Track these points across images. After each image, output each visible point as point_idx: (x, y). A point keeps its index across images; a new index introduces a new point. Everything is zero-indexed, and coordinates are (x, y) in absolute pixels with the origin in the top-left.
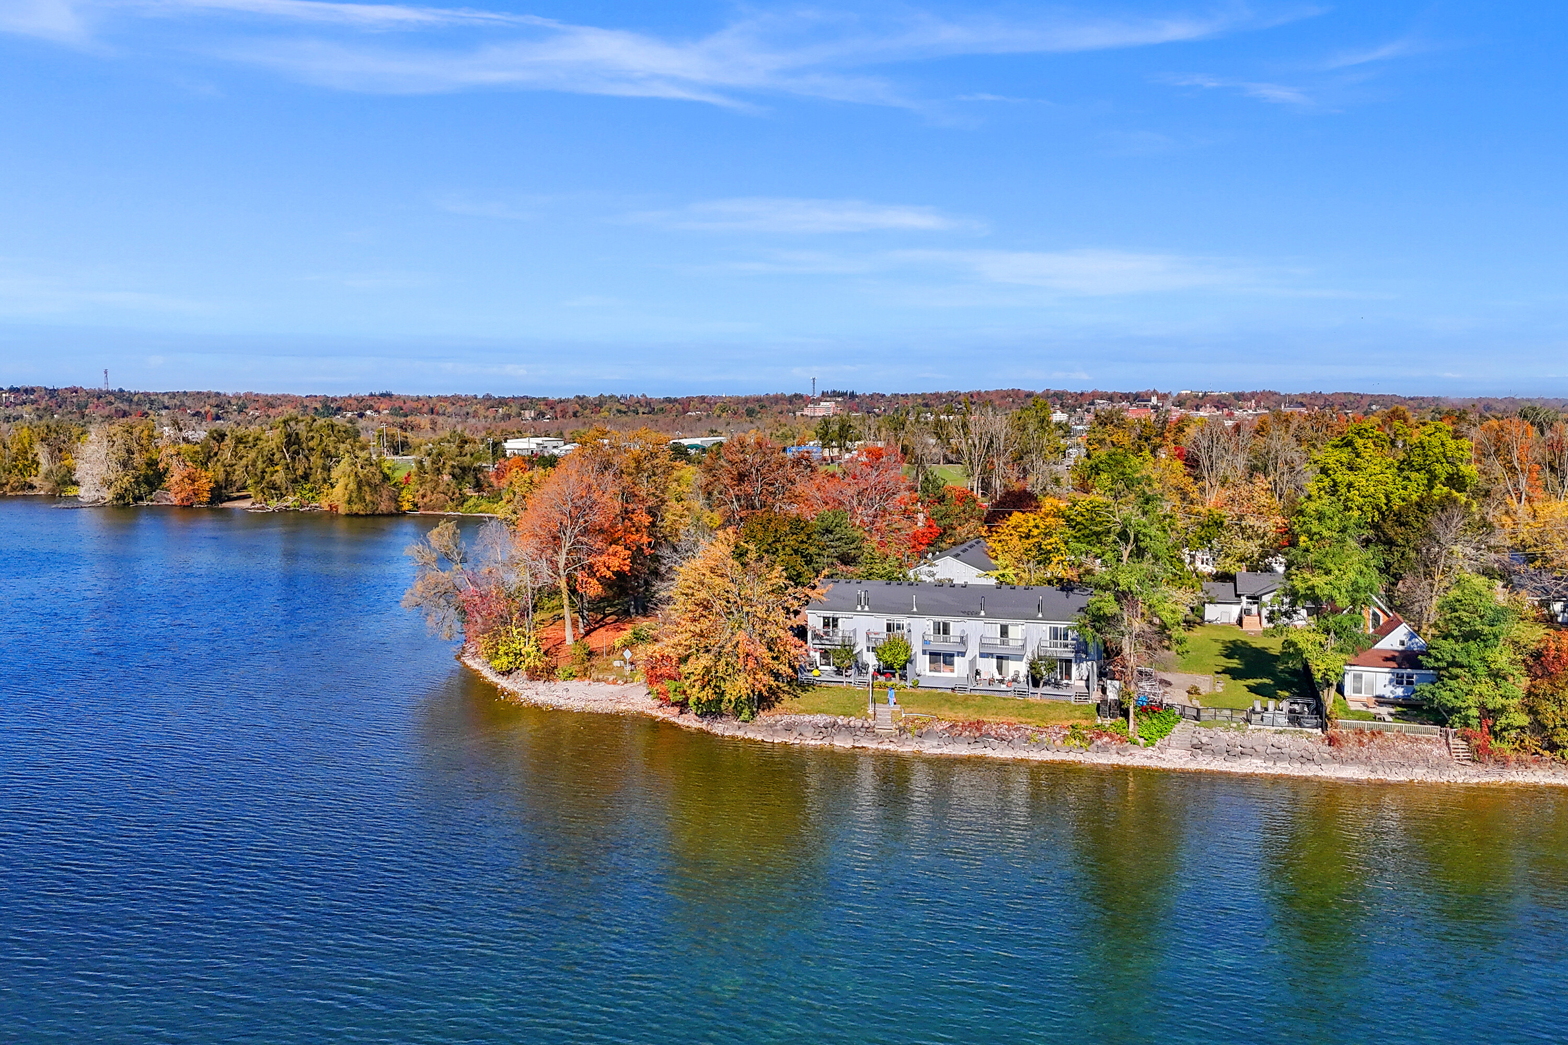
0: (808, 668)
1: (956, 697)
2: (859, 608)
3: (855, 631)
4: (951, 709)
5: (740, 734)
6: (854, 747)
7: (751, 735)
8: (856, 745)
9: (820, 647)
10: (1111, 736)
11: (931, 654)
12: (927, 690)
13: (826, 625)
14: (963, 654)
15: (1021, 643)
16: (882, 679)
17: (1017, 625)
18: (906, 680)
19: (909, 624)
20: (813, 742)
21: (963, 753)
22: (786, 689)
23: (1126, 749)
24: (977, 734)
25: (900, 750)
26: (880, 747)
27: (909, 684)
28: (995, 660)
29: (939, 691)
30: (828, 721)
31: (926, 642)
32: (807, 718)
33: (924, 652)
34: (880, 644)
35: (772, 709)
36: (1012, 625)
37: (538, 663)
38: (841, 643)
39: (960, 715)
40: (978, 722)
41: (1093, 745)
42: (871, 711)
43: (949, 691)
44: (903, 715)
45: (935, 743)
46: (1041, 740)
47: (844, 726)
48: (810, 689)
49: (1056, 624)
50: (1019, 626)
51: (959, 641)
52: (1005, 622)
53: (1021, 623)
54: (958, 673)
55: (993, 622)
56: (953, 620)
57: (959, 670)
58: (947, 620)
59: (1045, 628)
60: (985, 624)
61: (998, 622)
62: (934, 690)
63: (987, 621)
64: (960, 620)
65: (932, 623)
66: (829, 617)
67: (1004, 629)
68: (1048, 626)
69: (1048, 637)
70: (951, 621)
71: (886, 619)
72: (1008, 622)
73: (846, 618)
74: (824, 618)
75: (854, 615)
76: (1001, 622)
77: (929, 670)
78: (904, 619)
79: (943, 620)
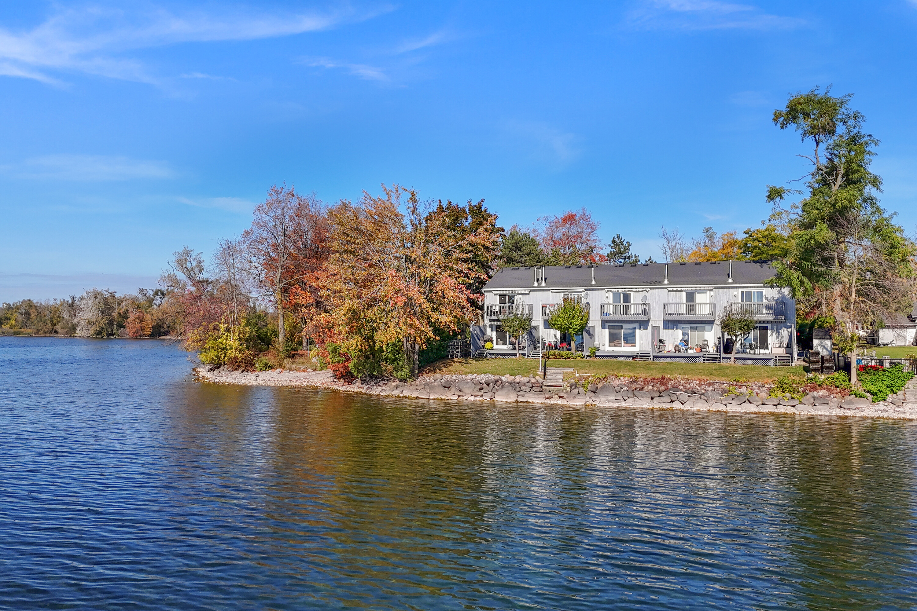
1: (637, 362)
3: (531, 307)
4: (631, 371)
6: (517, 402)
7: (406, 393)
8: (520, 400)
9: (496, 323)
10: (828, 390)
11: (610, 327)
12: (605, 359)
13: (503, 302)
14: (645, 324)
15: (709, 309)
18: (583, 351)
20: (472, 398)
21: (645, 406)
23: (851, 402)
24: (662, 389)
25: (570, 404)
26: (548, 401)
27: (586, 353)
29: (619, 358)
30: (492, 378)
31: (605, 313)
32: (469, 377)
33: (603, 324)
34: (557, 316)
35: (438, 372)
36: (699, 291)
39: (642, 374)
40: (663, 378)
41: (808, 397)
42: (541, 373)
43: (630, 359)
44: (577, 375)
45: (612, 398)
46: (742, 394)
47: (508, 382)
49: (747, 287)
50: (708, 292)
51: (641, 312)
52: (690, 289)
53: (710, 288)
54: (640, 347)
55: (679, 289)
56: (634, 290)
57: (641, 344)
58: (627, 290)
59: (736, 293)
60: (669, 291)
61: (683, 289)
62: (613, 359)
63: (669, 289)
64: (641, 289)
65: (611, 294)
66: (506, 295)
67: (690, 297)
68: (740, 290)
69: (740, 301)
70: (631, 291)
71: (563, 294)
72: (694, 289)
73: (522, 294)
74: (500, 295)
75: (531, 291)
76: (686, 289)
77: (609, 346)
78: (581, 292)
79: (623, 290)
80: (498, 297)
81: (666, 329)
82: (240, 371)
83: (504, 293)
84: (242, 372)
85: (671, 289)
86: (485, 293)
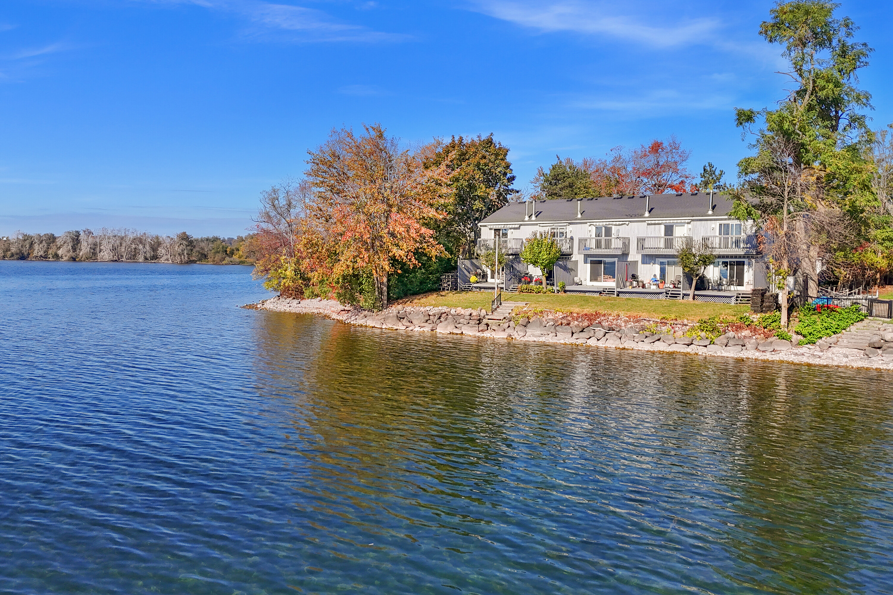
2: (527, 218)
5: (360, 322)
8: (455, 331)
11: (592, 262)
12: (574, 294)
16: (532, 284)
17: (682, 224)
18: (553, 285)
19: (572, 232)
20: (417, 329)
23: (769, 344)
24: (587, 324)
27: (556, 288)
30: (443, 311)
31: (586, 249)
32: (426, 309)
33: (585, 260)
41: (723, 338)
43: (597, 295)
45: (538, 332)
46: (660, 331)
49: (726, 219)
50: (686, 225)
51: (621, 247)
52: (668, 221)
53: (687, 221)
55: (657, 222)
56: (614, 223)
58: (608, 223)
59: (713, 226)
60: (648, 224)
61: (660, 222)
62: (582, 294)
63: (648, 222)
64: (621, 223)
65: (594, 228)
66: (500, 230)
67: (669, 230)
68: (718, 223)
69: (717, 234)
70: (612, 224)
72: (671, 221)
73: (514, 229)
74: (495, 230)
76: (664, 222)
77: (591, 280)
78: (567, 226)
79: (604, 223)
80: (493, 231)
81: (644, 264)
82: (291, 299)
83: (500, 227)
84: (293, 300)
85: (650, 222)
86: (482, 228)
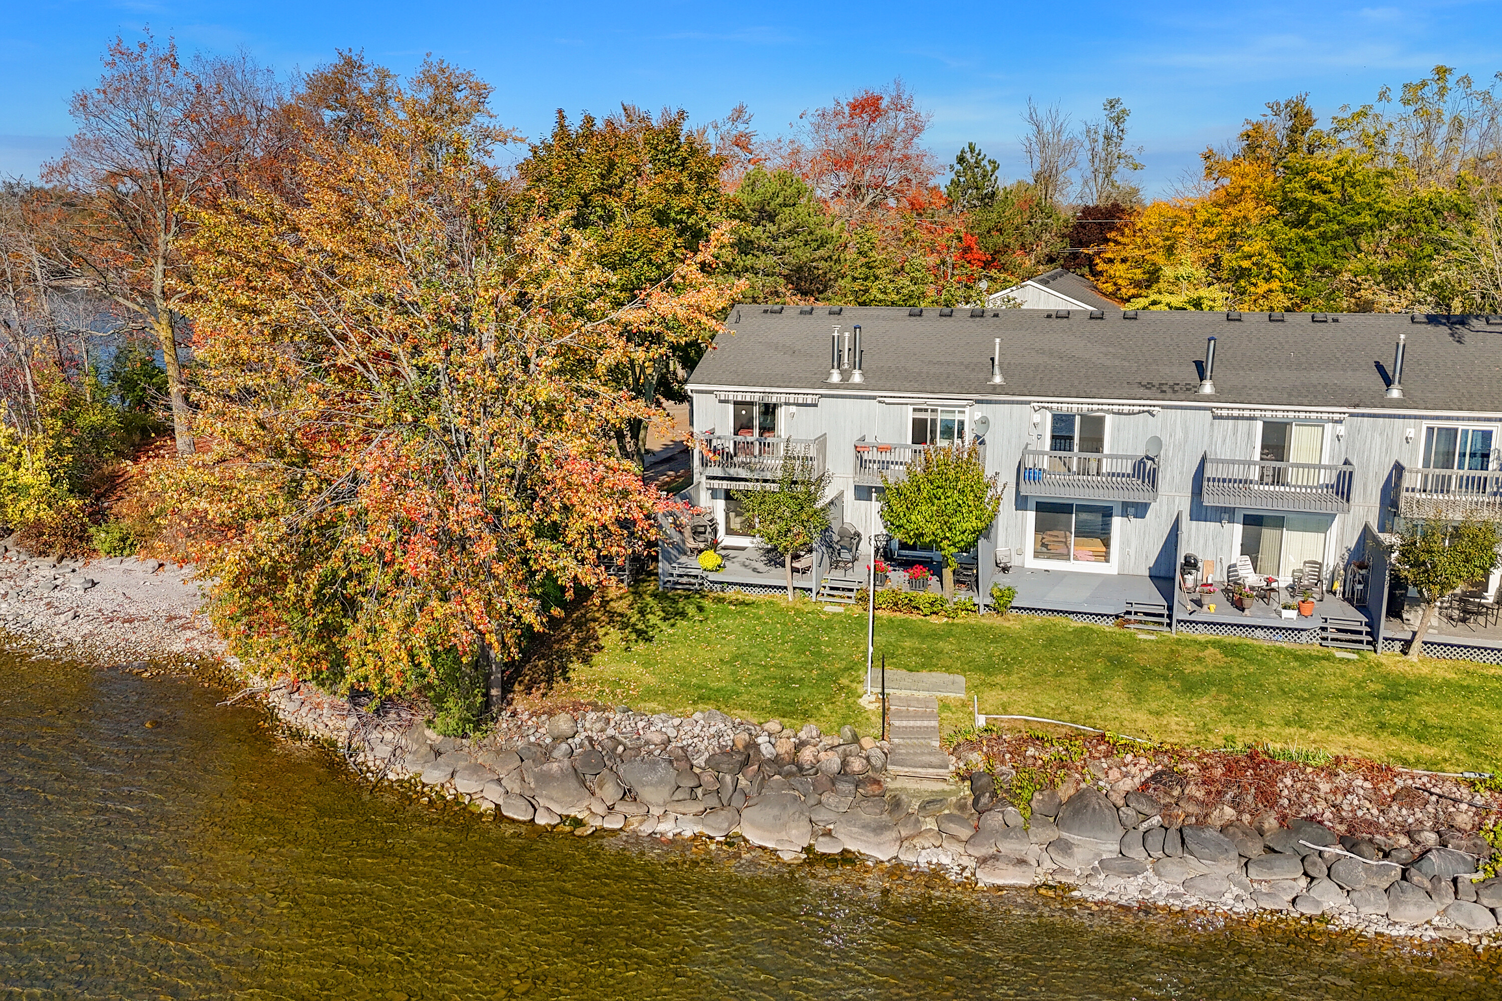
0: (691, 544)
1: (1134, 646)
2: (836, 377)
3: (822, 441)
4: (1137, 696)
5: (433, 776)
6: (812, 858)
7: (465, 785)
8: (824, 847)
9: (725, 484)
11: (1042, 507)
12: (1038, 620)
13: (743, 425)
14: (1139, 510)
15: (1326, 477)
16: (898, 578)
17: (1319, 423)
18: (974, 587)
19: (985, 422)
20: (667, 828)
22: (620, 606)
24: (1271, 822)
25: (986, 878)
26: (907, 858)
27: (983, 599)
28: (1238, 529)
29: (1077, 623)
30: (727, 741)
31: (1023, 473)
32: (660, 725)
33: (1021, 503)
34: (897, 475)
35: (559, 684)
36: (1305, 423)
37: (47, 515)
38: (779, 474)
39: (1173, 721)
40: (1254, 760)
42: (869, 701)
43: (1108, 626)
44: (981, 721)
47: (776, 761)
48: (691, 610)
49: (1448, 418)
50: (1329, 426)
51: (1130, 471)
52: (1280, 414)
53: (1336, 417)
54: (1122, 564)
55: (1247, 413)
56: (1116, 408)
57: (1124, 554)
58: (1095, 407)
59: (1411, 432)
60: (1214, 418)
61: (1257, 414)
62: (1060, 619)
63: (1219, 412)
64: (1136, 409)
65: (1049, 416)
66: (752, 404)
67: (1277, 435)
68: (1425, 424)
70: (1108, 412)
71: (911, 408)
72: (1291, 415)
73: (798, 405)
74: (735, 404)
75: (822, 396)
76: (1269, 414)
77: (1037, 554)
78: (964, 406)
79: (1085, 407)
80: (731, 407)
81: (1198, 520)
82: (52, 559)
83: (748, 397)
84: (61, 559)
85: (1225, 413)
86: (694, 395)
